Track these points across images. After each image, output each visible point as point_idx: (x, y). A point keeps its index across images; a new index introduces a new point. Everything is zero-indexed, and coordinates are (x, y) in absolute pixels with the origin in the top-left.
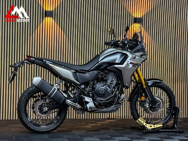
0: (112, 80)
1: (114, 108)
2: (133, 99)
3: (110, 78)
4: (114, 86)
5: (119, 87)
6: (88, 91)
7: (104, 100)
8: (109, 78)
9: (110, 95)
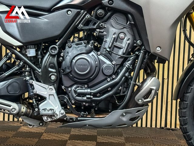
0: (118, 36)
1: (123, 115)
2: (187, 93)
3: (112, 30)
4: (124, 54)
5: (137, 56)
6: (45, 67)
7: (90, 94)
8: (108, 32)
9: (109, 79)
